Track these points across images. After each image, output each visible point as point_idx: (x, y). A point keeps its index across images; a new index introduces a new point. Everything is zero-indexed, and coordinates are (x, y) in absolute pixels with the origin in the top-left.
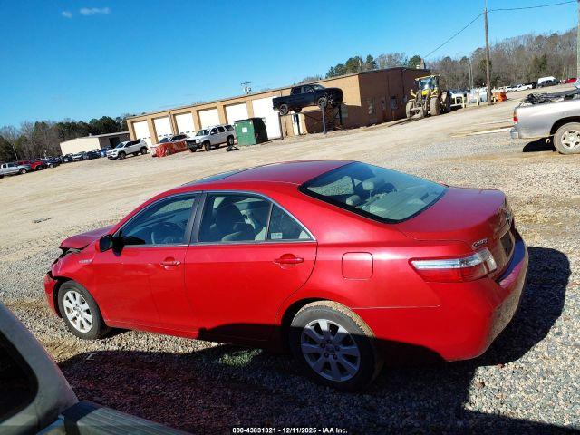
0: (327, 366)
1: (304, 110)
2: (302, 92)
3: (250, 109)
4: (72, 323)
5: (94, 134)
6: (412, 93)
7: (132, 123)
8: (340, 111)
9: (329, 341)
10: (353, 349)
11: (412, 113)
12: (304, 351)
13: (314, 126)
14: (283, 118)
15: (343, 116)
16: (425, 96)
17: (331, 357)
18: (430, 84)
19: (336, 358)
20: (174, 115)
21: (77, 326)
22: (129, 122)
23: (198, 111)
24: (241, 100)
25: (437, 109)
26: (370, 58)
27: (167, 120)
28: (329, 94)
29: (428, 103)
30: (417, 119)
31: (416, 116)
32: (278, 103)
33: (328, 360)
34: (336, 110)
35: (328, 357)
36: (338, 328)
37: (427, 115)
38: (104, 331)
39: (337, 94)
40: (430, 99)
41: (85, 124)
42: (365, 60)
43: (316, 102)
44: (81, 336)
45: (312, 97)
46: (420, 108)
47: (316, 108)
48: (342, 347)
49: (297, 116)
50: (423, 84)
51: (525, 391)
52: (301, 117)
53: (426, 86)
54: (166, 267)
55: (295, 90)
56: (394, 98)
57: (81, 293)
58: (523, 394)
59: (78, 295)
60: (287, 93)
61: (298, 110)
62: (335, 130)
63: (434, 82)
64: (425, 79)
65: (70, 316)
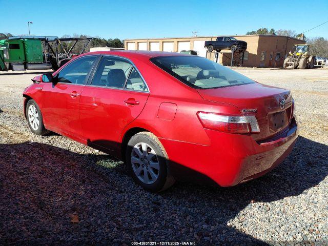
0: (142, 173)
1: (222, 51)
2: (223, 40)
3: (192, 46)
4: (31, 123)
5: (108, 47)
6: (290, 53)
7: (127, 43)
8: (243, 55)
9: (145, 157)
10: (157, 165)
11: (287, 65)
12: (132, 161)
13: (227, 61)
14: (209, 54)
15: (244, 59)
16: (298, 56)
17: (145, 167)
18: (303, 49)
19: (148, 169)
20: (150, 42)
21: (32, 126)
22: (125, 42)
23: (163, 42)
24: (187, 40)
25: (304, 65)
26: (272, 30)
27: (146, 44)
28: (239, 44)
29: (299, 61)
30: (289, 69)
31: (289, 67)
32: (208, 44)
33: (143, 169)
34: (242, 54)
35: (143, 167)
36: (151, 150)
37: (296, 68)
38: (44, 132)
39: (243, 45)
40: (300, 58)
41: (105, 41)
42: (269, 31)
43: (230, 48)
44: (33, 132)
45: (229, 44)
46: (293, 63)
47: (229, 51)
48: (151, 163)
49: (217, 54)
50: (299, 49)
51: (261, 220)
52: (220, 55)
53: (300, 51)
54: (72, 97)
55: (220, 39)
56: (278, 54)
57: (36, 107)
58: (258, 221)
59: (34, 108)
60: (215, 40)
61: (219, 50)
62: (238, 66)
63: (306, 49)
64: (301, 46)
65: (30, 120)
